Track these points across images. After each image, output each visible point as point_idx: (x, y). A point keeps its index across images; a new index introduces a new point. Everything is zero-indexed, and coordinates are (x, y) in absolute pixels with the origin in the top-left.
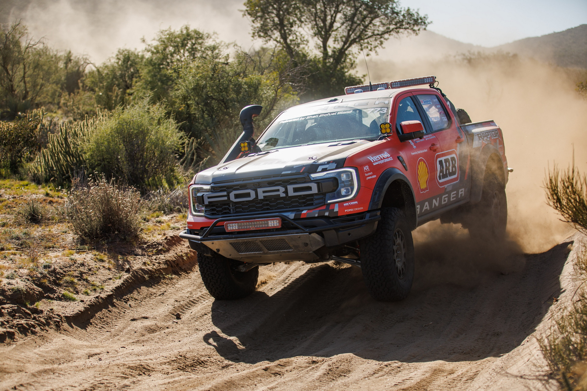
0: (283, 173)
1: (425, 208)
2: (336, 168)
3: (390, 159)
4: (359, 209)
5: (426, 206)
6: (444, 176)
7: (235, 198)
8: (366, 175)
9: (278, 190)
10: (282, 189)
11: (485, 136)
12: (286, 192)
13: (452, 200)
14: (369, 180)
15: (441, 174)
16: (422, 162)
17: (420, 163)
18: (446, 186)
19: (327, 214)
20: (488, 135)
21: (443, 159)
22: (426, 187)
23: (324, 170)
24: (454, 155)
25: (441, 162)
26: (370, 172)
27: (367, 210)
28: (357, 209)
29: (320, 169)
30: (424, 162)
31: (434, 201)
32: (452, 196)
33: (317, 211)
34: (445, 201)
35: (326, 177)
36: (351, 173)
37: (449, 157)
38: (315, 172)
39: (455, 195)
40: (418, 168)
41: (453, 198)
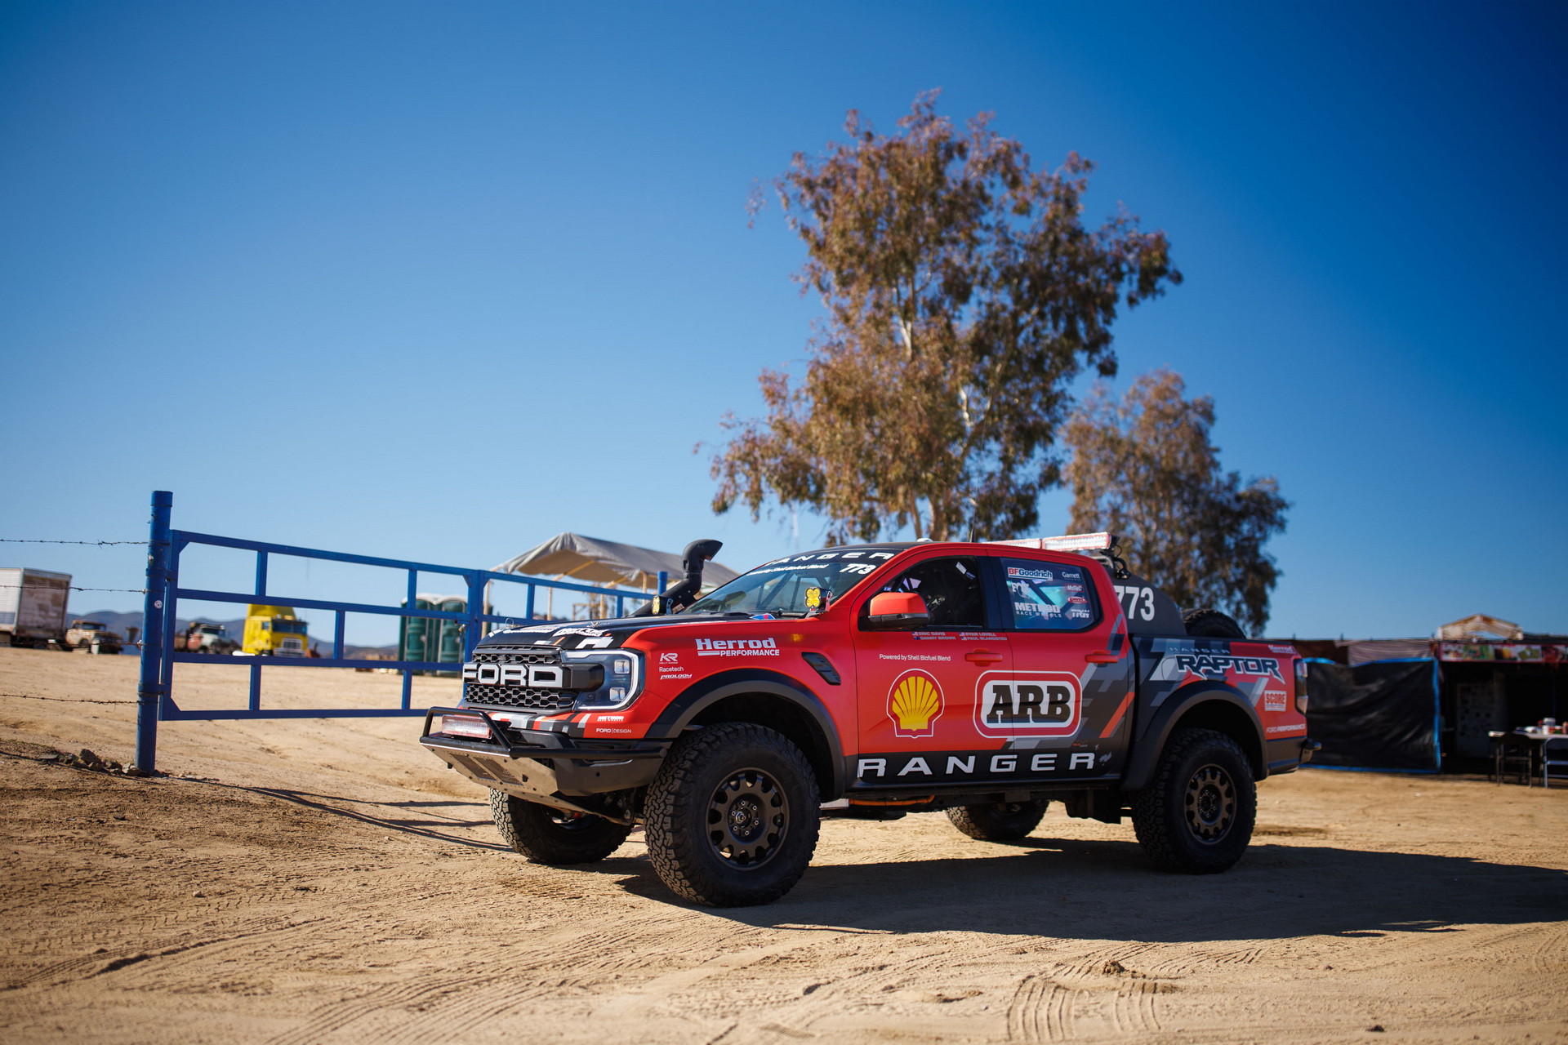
0: (539, 642)
1: (909, 768)
2: (609, 648)
3: (768, 653)
4: (622, 731)
5: (917, 765)
6: (1009, 717)
7: (483, 677)
8: (661, 669)
9: (519, 672)
10: (524, 673)
11: (1209, 664)
12: (527, 677)
13: (1034, 768)
14: (664, 680)
15: (1000, 713)
16: (921, 680)
17: (912, 680)
18: (1010, 738)
19: (565, 730)
20: (1226, 663)
21: (1014, 685)
22: (925, 726)
23: (589, 648)
24: (1068, 685)
25: (1002, 691)
26: (675, 666)
27: (641, 735)
28: (617, 731)
29: (581, 645)
30: (927, 678)
31: (953, 761)
32: (1036, 759)
33: (553, 720)
34: (999, 765)
35: (588, 660)
36: (630, 660)
37: (1043, 685)
38: (573, 650)
39: (1053, 761)
40: (897, 686)
41: (1039, 765)
